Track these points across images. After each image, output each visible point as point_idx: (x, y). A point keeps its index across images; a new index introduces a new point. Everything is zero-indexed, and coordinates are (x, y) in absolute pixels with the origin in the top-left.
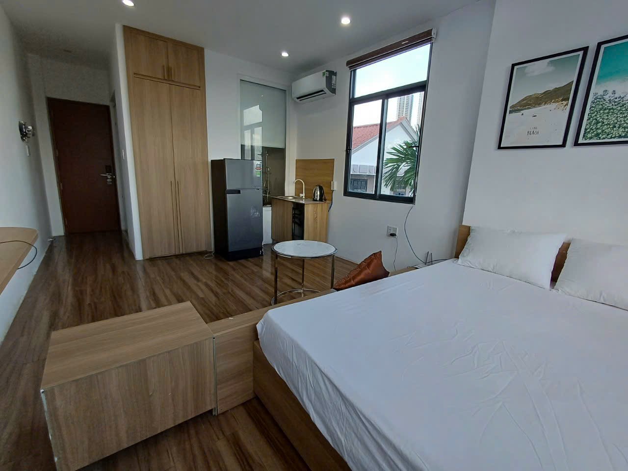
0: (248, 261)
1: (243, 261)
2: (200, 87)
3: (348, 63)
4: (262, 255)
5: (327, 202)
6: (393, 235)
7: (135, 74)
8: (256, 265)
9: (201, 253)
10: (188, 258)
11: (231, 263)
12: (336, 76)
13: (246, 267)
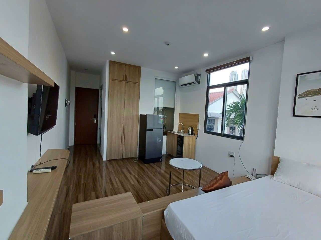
0: (154, 164)
1: (152, 164)
2: (138, 83)
3: (207, 71)
4: (161, 161)
5: (195, 135)
6: (232, 156)
7: (112, 79)
8: (158, 167)
9: (132, 158)
10: (126, 160)
11: (146, 165)
12: (200, 76)
13: (153, 167)
